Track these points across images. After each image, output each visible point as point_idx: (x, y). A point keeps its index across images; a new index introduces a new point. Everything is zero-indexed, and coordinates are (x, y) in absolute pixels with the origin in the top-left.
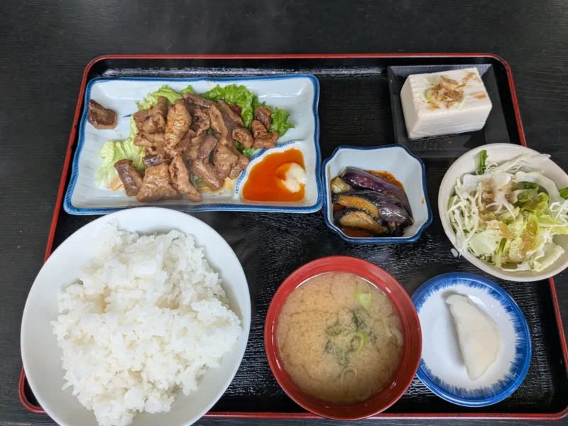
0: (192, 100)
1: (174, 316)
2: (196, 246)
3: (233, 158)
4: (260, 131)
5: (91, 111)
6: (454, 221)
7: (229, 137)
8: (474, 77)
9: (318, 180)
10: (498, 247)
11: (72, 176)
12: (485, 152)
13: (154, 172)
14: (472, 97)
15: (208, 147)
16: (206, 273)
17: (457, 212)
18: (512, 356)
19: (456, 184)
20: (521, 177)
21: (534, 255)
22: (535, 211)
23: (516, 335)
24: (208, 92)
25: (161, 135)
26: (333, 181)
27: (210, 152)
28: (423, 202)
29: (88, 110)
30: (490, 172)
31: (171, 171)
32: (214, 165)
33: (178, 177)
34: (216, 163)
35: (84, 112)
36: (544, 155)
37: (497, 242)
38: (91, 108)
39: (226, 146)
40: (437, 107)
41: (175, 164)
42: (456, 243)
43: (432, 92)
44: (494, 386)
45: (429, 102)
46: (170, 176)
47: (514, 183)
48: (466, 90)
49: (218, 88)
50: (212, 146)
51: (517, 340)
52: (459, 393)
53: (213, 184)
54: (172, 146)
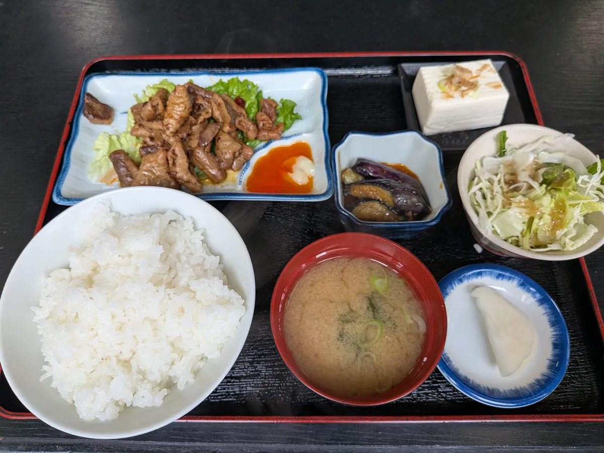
0: (193, 89)
1: (169, 295)
2: (195, 229)
3: (237, 146)
4: (265, 122)
5: (87, 104)
6: (475, 203)
7: (232, 125)
8: (488, 68)
9: (327, 168)
10: (525, 228)
11: (64, 167)
12: (505, 132)
13: (152, 159)
14: (487, 87)
15: (209, 134)
16: (206, 256)
17: (479, 194)
18: (548, 352)
19: (476, 167)
20: (545, 157)
21: (565, 235)
22: (563, 188)
23: (552, 329)
24: (211, 87)
25: (159, 122)
26: (343, 172)
27: (211, 139)
28: (441, 187)
29: (83, 104)
30: (511, 154)
31: (169, 158)
32: (215, 155)
33: (177, 164)
34: (218, 152)
35: (79, 106)
36: (566, 134)
37: (524, 223)
38: (87, 101)
39: (229, 133)
40: (451, 97)
41: (174, 150)
42: (479, 223)
43: (445, 82)
44: (531, 385)
45: (443, 92)
46: (168, 163)
47: (537, 163)
48: (481, 81)
49: (221, 83)
50: (213, 132)
51: (554, 335)
52: (491, 393)
53: (214, 175)
54: (171, 132)
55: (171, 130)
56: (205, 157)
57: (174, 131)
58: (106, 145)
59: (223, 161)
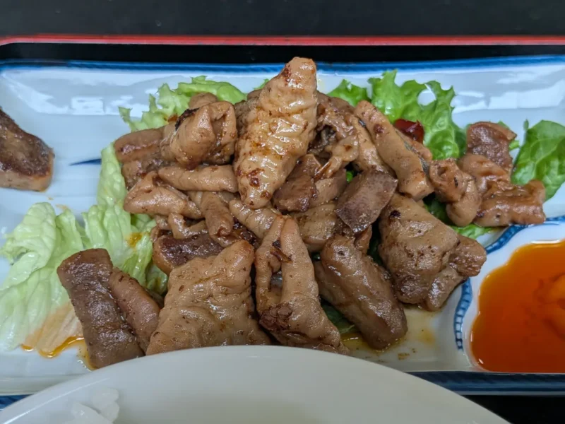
3: (450, 235)
15: (371, 199)
25: (222, 169)
27: (376, 212)
53: (382, 321)
54: (264, 194)
55: (265, 187)
56: (358, 268)
57: (271, 191)
58: (46, 240)
59: (411, 279)
